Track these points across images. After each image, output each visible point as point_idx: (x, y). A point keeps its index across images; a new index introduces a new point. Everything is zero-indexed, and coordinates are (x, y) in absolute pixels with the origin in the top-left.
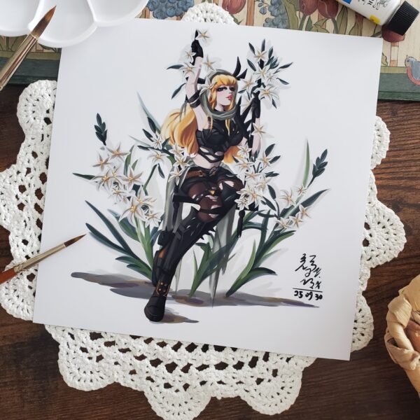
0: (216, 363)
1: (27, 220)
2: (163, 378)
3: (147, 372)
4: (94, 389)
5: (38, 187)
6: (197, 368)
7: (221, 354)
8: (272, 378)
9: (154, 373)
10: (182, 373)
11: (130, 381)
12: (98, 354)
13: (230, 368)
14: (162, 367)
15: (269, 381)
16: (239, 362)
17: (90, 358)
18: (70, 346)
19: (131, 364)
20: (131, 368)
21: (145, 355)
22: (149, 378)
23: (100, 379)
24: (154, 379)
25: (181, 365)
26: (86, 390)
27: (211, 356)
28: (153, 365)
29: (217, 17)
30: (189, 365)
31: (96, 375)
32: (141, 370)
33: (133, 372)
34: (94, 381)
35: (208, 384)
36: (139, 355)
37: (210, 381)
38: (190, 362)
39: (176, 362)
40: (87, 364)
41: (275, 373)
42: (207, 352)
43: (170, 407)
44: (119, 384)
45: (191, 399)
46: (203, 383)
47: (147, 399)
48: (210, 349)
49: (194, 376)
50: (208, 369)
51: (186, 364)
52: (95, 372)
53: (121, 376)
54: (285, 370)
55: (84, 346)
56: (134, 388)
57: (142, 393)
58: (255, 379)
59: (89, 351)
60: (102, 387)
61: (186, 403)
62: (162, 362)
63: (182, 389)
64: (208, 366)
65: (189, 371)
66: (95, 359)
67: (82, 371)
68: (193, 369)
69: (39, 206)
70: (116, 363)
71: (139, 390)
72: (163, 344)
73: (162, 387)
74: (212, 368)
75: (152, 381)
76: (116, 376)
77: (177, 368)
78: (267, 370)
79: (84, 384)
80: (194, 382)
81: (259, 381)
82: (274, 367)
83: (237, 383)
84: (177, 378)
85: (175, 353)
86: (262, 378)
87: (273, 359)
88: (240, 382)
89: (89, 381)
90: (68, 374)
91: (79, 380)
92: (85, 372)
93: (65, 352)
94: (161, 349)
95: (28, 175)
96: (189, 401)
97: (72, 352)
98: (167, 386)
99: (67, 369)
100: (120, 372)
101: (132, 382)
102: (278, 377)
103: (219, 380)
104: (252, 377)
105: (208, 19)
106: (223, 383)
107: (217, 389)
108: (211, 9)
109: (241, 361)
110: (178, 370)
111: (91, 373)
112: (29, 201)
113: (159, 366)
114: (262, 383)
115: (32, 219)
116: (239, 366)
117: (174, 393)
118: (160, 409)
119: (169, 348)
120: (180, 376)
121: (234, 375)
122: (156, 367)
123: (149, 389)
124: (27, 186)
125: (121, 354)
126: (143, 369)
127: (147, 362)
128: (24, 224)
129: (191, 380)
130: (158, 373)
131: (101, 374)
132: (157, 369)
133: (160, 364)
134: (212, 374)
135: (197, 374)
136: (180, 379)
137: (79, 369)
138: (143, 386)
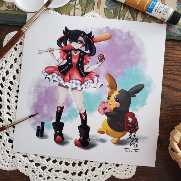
0: (64, 170)
2: (39, 172)
3: (33, 168)
4: (8, 170)
5: (3, 76)
6: (55, 171)
7: (67, 167)
9: (36, 169)
10: (48, 172)
12: (13, 155)
14: (40, 167)
17: (9, 156)
18: (2, 149)
19: (26, 163)
20: (26, 165)
21: (34, 160)
22: (33, 171)
23: (11, 166)
24: (35, 172)
25: (49, 168)
26: (4, 170)
27: (63, 167)
28: (36, 165)
30: (52, 169)
32: (30, 167)
33: (26, 167)
34: (9, 166)
35: (58, 179)
36: (31, 159)
37: (59, 177)
39: (47, 166)
40: (8, 159)
42: (61, 165)
44: (19, 171)
46: (56, 178)
47: (30, 180)
48: (62, 164)
49: (53, 174)
50: (60, 172)
51: (51, 168)
52: (10, 163)
53: (21, 167)
54: (93, 180)
55: (8, 150)
56: (25, 174)
57: (28, 177)
59: (10, 153)
60: (11, 170)
62: (40, 165)
63: (46, 179)
66: (11, 157)
67: (4, 161)
68: (53, 171)
69: (2, 85)
70: (20, 161)
71: (27, 175)
72: (42, 157)
73: (38, 176)
75: (34, 172)
76: (19, 167)
78: (86, 178)
79: (4, 167)
82: (89, 178)
84: (46, 173)
85: (47, 162)
87: (89, 174)
89: (6, 166)
91: (2, 165)
92: (5, 162)
94: (41, 159)
97: (2, 151)
98: (40, 176)
100: (21, 165)
101: (25, 171)
103: (64, 178)
104: (78, 180)
106: (65, 179)
109: (75, 172)
110: (47, 170)
111: (8, 162)
113: (38, 166)
116: (74, 174)
117: (43, 180)
119: (45, 159)
120: (47, 173)
121: (71, 177)
122: (37, 166)
123: (32, 176)
125: (23, 157)
126: (31, 167)
127: (34, 163)
129: (51, 175)
130: (37, 169)
131: (13, 164)
132: (37, 167)
133: (39, 166)
134: (61, 174)
135: (54, 173)
136: (46, 174)
137: (3, 160)
138: (30, 174)
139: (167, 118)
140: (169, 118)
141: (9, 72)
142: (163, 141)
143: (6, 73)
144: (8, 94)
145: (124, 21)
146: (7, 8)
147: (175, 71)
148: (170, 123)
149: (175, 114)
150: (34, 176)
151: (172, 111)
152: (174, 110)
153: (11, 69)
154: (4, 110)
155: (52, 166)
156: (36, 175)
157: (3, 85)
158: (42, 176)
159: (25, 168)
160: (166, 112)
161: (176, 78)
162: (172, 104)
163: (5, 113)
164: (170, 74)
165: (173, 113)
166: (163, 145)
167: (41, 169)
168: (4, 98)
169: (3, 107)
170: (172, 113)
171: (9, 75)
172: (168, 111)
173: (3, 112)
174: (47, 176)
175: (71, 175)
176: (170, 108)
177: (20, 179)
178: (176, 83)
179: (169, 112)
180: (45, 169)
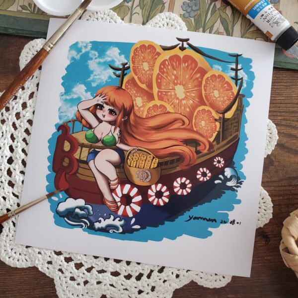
0: (112, 270)
1: (4, 133)
2: (71, 273)
3: (60, 265)
4: (18, 267)
5: (18, 111)
6: (97, 271)
7: (118, 265)
8: (150, 291)
9: (65, 267)
10: (86, 272)
11: (46, 269)
13: (122, 277)
14: (72, 264)
15: (148, 293)
16: (129, 274)
18: (11, 230)
19: (50, 256)
20: (49, 259)
21: (62, 252)
22: (60, 270)
23: (24, 260)
24: (64, 272)
25: (86, 266)
26: (12, 266)
28: (65, 261)
29: (176, 24)
30: (92, 268)
31: (23, 257)
32: (56, 262)
33: (50, 263)
34: (21, 261)
35: (102, 285)
36: (58, 250)
37: (104, 282)
38: (94, 266)
39: (83, 263)
40: (19, 248)
41: (153, 289)
42: (108, 261)
43: (70, 295)
45: (87, 293)
46: (99, 283)
47: (55, 285)
49: (93, 277)
50: (105, 273)
51: (90, 266)
52: (22, 255)
53: (41, 263)
54: (161, 288)
56: (47, 274)
57: (53, 280)
58: (137, 290)
60: (25, 267)
61: (82, 295)
62: (73, 260)
63: (82, 284)
64: (106, 272)
65: (92, 271)
67: (13, 251)
68: (94, 271)
69: (15, 125)
70: (39, 253)
71: (51, 277)
73: (68, 279)
74: (108, 274)
75: (62, 272)
76: (37, 262)
77: (83, 267)
78: (148, 285)
79: (12, 262)
80: (92, 280)
81: (140, 292)
82: (153, 284)
83: (124, 289)
84: (81, 275)
86: (143, 290)
87: (153, 278)
88: (126, 289)
89: (16, 260)
90: (3, 251)
91: (9, 258)
92: (15, 253)
93: (6, 234)
95: (15, 101)
96: (85, 294)
97: (11, 235)
98: (72, 279)
99: (3, 247)
100: (41, 260)
101: (47, 270)
102: (155, 292)
103: (111, 284)
104: (136, 288)
105: (170, 24)
106: (114, 286)
107: (108, 289)
108: (173, 18)
109: (131, 274)
110: (83, 269)
111: (20, 254)
112: (10, 120)
113: (70, 263)
114: (142, 294)
115: (8, 133)
116: (128, 277)
117: (76, 285)
118: (62, 295)
120: (84, 274)
121: (123, 283)
123: (59, 278)
124: (11, 108)
126: (58, 262)
127: (62, 258)
128: (2, 134)
130: (68, 268)
131: (27, 257)
132: (68, 264)
133: (71, 261)
134: (107, 277)
135: (96, 275)
136: (83, 276)
137: (12, 249)
138: (55, 275)
139: (278, 198)
140: (281, 198)
141: (28, 105)
142: (269, 236)
143: (22, 106)
144: (24, 140)
145: (212, 35)
146: (20, 9)
147: (293, 121)
148: (283, 206)
149: (291, 192)
150: (61, 279)
151: (287, 188)
152: (290, 186)
153: (31, 101)
154: (17, 167)
155: (93, 262)
156: (65, 277)
157: (17, 125)
158: (76, 279)
159: (47, 265)
160: (277, 189)
161: (294, 132)
162: (287, 176)
163: (18, 172)
164: (284, 125)
165: (289, 190)
166: (270, 242)
167: (74, 268)
168: (17, 147)
169: (15, 161)
170: (286, 190)
171: (28, 109)
172: (279, 186)
173: (15, 169)
174: (84, 280)
175: (125, 279)
176: (283, 182)
177: (29, 291)
178: (294, 141)
179: (281, 188)
180: (81, 267)
